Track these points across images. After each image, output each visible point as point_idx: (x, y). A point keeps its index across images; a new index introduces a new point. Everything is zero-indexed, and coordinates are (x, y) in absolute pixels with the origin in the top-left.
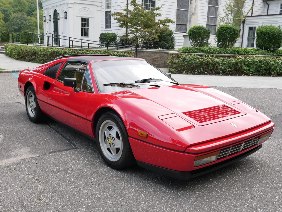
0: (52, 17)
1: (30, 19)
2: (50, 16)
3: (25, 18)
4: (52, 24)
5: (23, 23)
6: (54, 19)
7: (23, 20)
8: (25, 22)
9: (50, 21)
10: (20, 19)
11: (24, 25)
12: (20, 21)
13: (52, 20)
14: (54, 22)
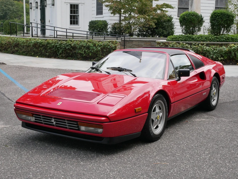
0: (39, 4)
1: (17, 4)
2: (37, 2)
3: (11, 3)
4: (39, 11)
5: (9, 8)
6: (40, 6)
7: (9, 5)
8: (11, 8)
9: (37, 8)
10: (5, 4)
11: (11, 11)
12: (5, 6)
13: (39, 8)
14: (41, 9)
